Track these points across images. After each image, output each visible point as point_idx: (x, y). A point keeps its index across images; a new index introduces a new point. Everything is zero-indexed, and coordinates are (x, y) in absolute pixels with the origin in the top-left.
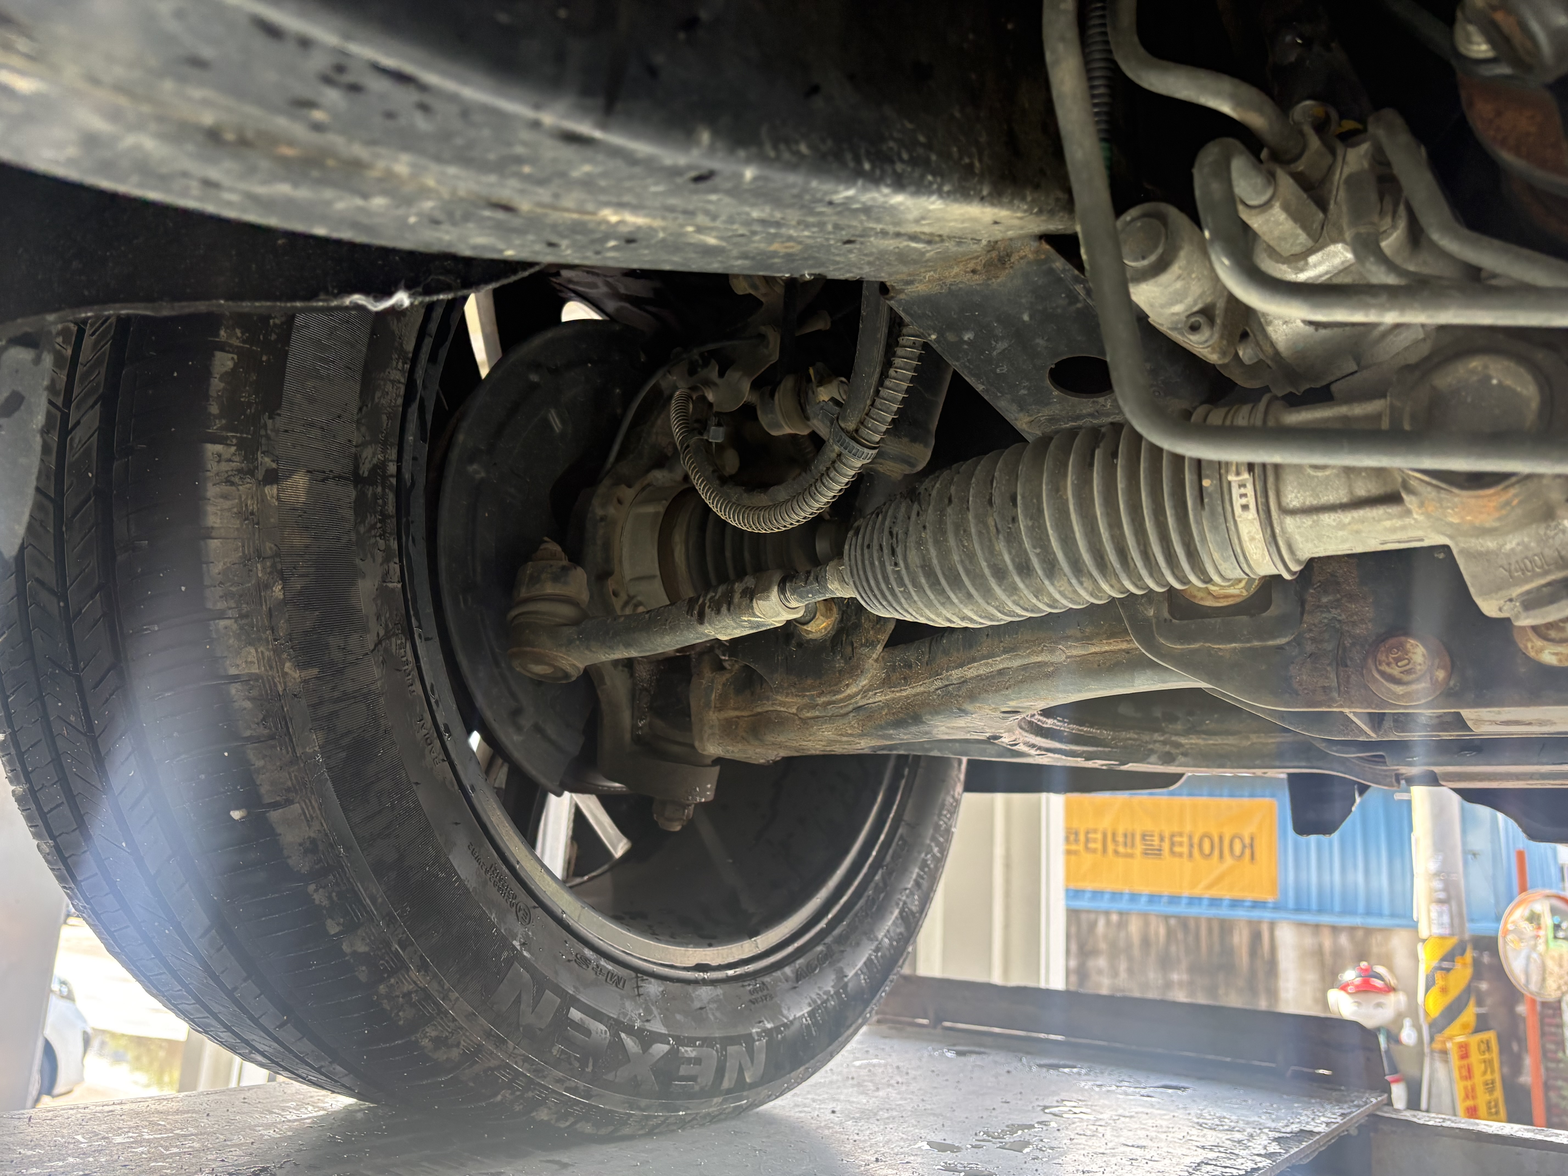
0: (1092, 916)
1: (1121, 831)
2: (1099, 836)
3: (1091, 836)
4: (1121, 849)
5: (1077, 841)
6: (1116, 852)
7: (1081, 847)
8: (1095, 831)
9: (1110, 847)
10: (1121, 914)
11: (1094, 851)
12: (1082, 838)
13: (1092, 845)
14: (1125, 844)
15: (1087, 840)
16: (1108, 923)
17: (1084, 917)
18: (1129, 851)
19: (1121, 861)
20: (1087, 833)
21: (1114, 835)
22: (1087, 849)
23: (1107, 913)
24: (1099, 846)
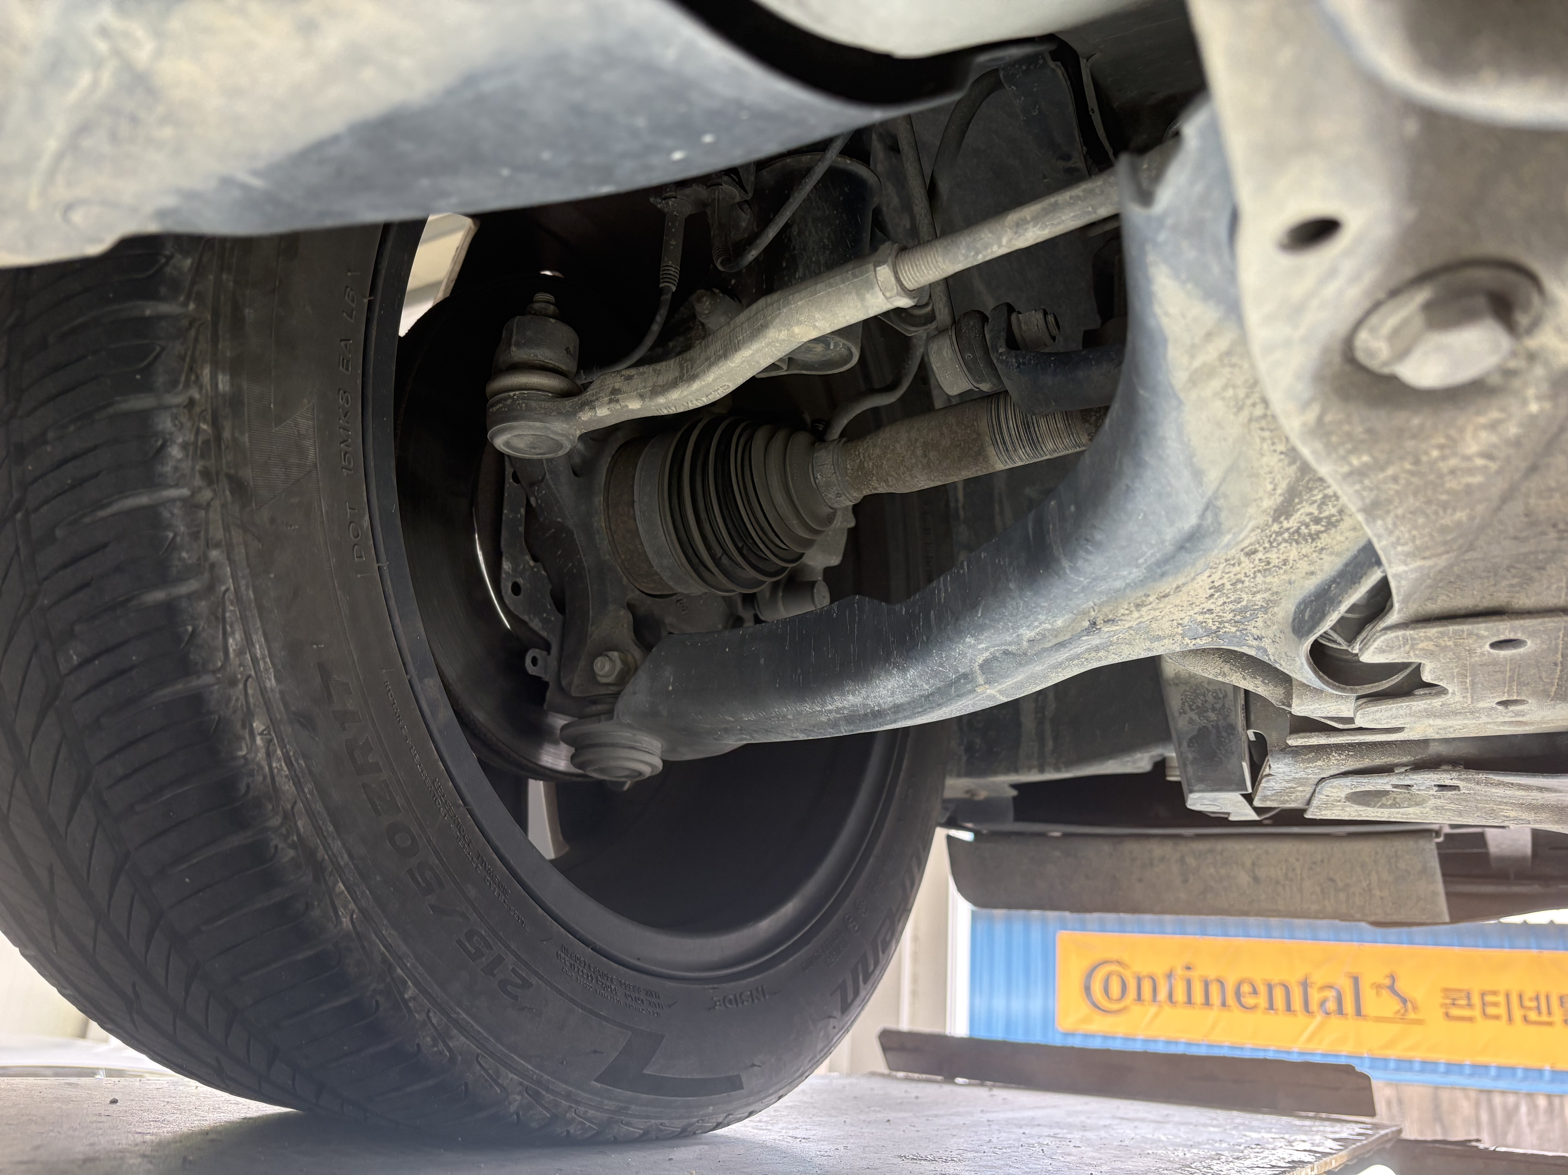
0: (1511, 1099)
1: (1529, 993)
2: (1501, 999)
3: (1489, 998)
4: (1533, 1016)
5: (1470, 1005)
6: (1525, 1019)
7: (1477, 1013)
8: (1495, 993)
9: (1517, 1013)
10: (1549, 1096)
11: (1497, 1017)
12: (1476, 1000)
13: (1491, 1011)
14: (1538, 1009)
15: (1484, 1004)
16: (1533, 1107)
17: (1497, 1099)
18: (1545, 1018)
19: (1533, 1029)
20: (1483, 995)
21: (1520, 997)
22: (1484, 1014)
23: (1530, 1095)
24: (1502, 1011)
